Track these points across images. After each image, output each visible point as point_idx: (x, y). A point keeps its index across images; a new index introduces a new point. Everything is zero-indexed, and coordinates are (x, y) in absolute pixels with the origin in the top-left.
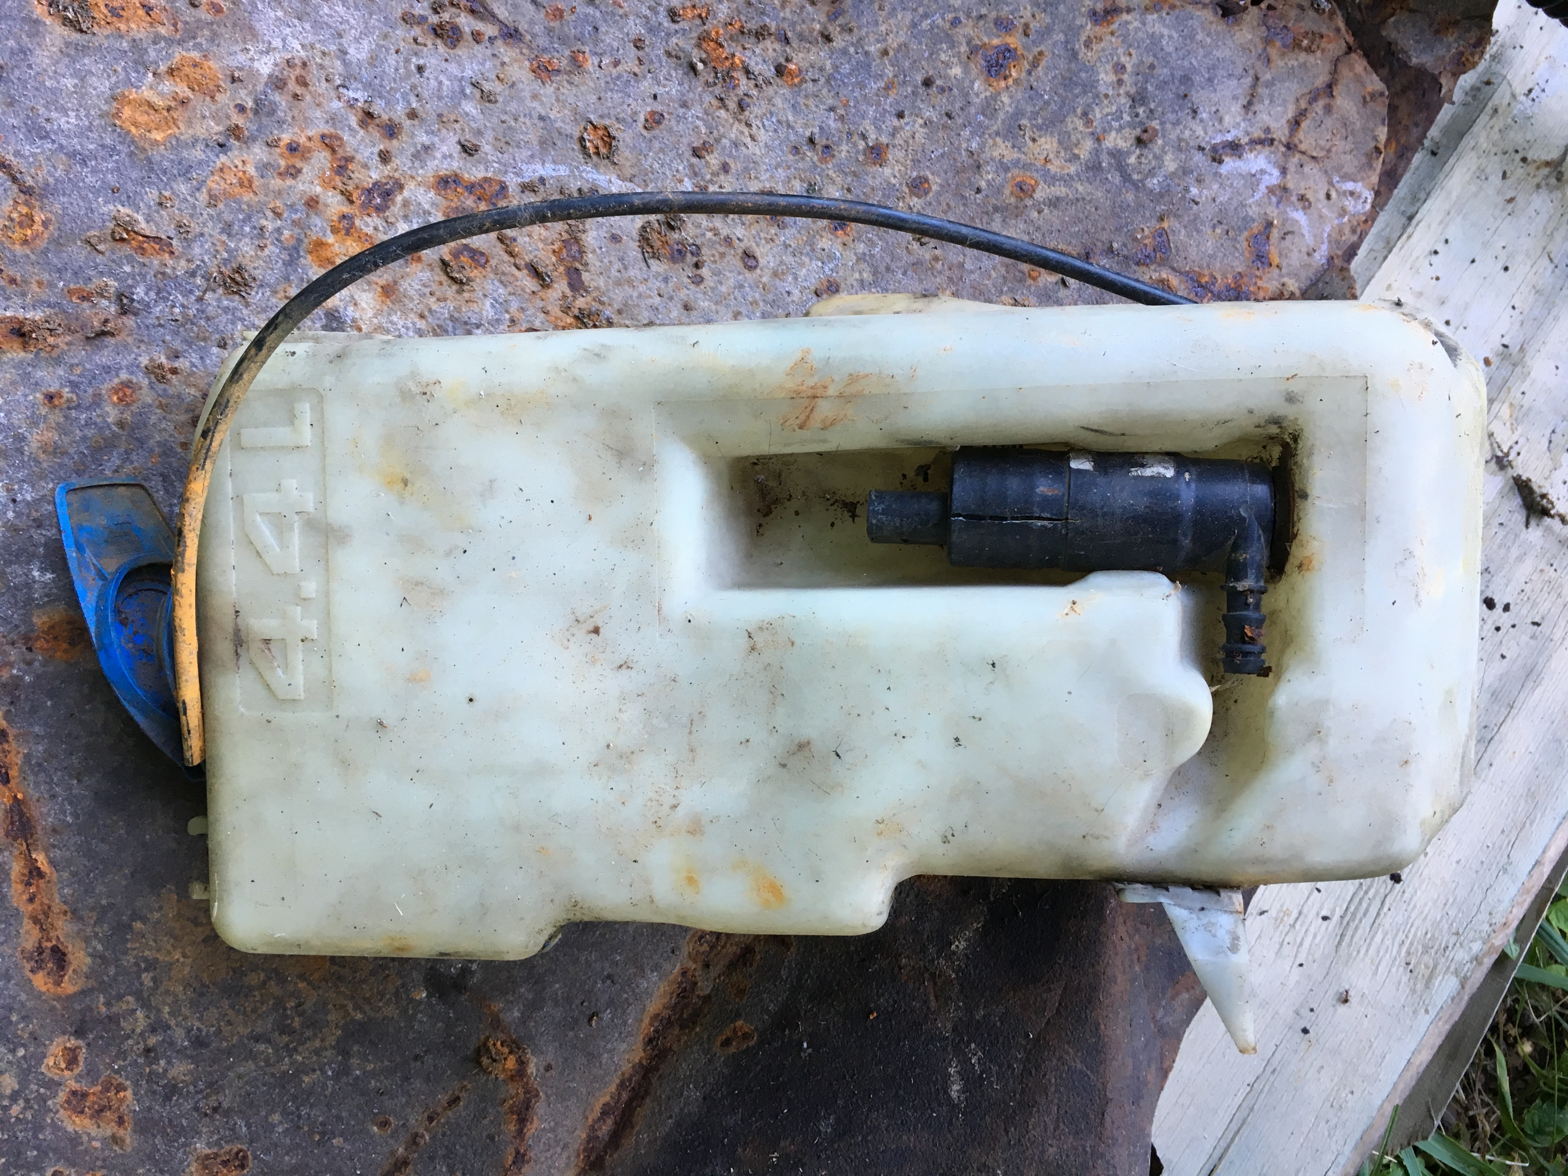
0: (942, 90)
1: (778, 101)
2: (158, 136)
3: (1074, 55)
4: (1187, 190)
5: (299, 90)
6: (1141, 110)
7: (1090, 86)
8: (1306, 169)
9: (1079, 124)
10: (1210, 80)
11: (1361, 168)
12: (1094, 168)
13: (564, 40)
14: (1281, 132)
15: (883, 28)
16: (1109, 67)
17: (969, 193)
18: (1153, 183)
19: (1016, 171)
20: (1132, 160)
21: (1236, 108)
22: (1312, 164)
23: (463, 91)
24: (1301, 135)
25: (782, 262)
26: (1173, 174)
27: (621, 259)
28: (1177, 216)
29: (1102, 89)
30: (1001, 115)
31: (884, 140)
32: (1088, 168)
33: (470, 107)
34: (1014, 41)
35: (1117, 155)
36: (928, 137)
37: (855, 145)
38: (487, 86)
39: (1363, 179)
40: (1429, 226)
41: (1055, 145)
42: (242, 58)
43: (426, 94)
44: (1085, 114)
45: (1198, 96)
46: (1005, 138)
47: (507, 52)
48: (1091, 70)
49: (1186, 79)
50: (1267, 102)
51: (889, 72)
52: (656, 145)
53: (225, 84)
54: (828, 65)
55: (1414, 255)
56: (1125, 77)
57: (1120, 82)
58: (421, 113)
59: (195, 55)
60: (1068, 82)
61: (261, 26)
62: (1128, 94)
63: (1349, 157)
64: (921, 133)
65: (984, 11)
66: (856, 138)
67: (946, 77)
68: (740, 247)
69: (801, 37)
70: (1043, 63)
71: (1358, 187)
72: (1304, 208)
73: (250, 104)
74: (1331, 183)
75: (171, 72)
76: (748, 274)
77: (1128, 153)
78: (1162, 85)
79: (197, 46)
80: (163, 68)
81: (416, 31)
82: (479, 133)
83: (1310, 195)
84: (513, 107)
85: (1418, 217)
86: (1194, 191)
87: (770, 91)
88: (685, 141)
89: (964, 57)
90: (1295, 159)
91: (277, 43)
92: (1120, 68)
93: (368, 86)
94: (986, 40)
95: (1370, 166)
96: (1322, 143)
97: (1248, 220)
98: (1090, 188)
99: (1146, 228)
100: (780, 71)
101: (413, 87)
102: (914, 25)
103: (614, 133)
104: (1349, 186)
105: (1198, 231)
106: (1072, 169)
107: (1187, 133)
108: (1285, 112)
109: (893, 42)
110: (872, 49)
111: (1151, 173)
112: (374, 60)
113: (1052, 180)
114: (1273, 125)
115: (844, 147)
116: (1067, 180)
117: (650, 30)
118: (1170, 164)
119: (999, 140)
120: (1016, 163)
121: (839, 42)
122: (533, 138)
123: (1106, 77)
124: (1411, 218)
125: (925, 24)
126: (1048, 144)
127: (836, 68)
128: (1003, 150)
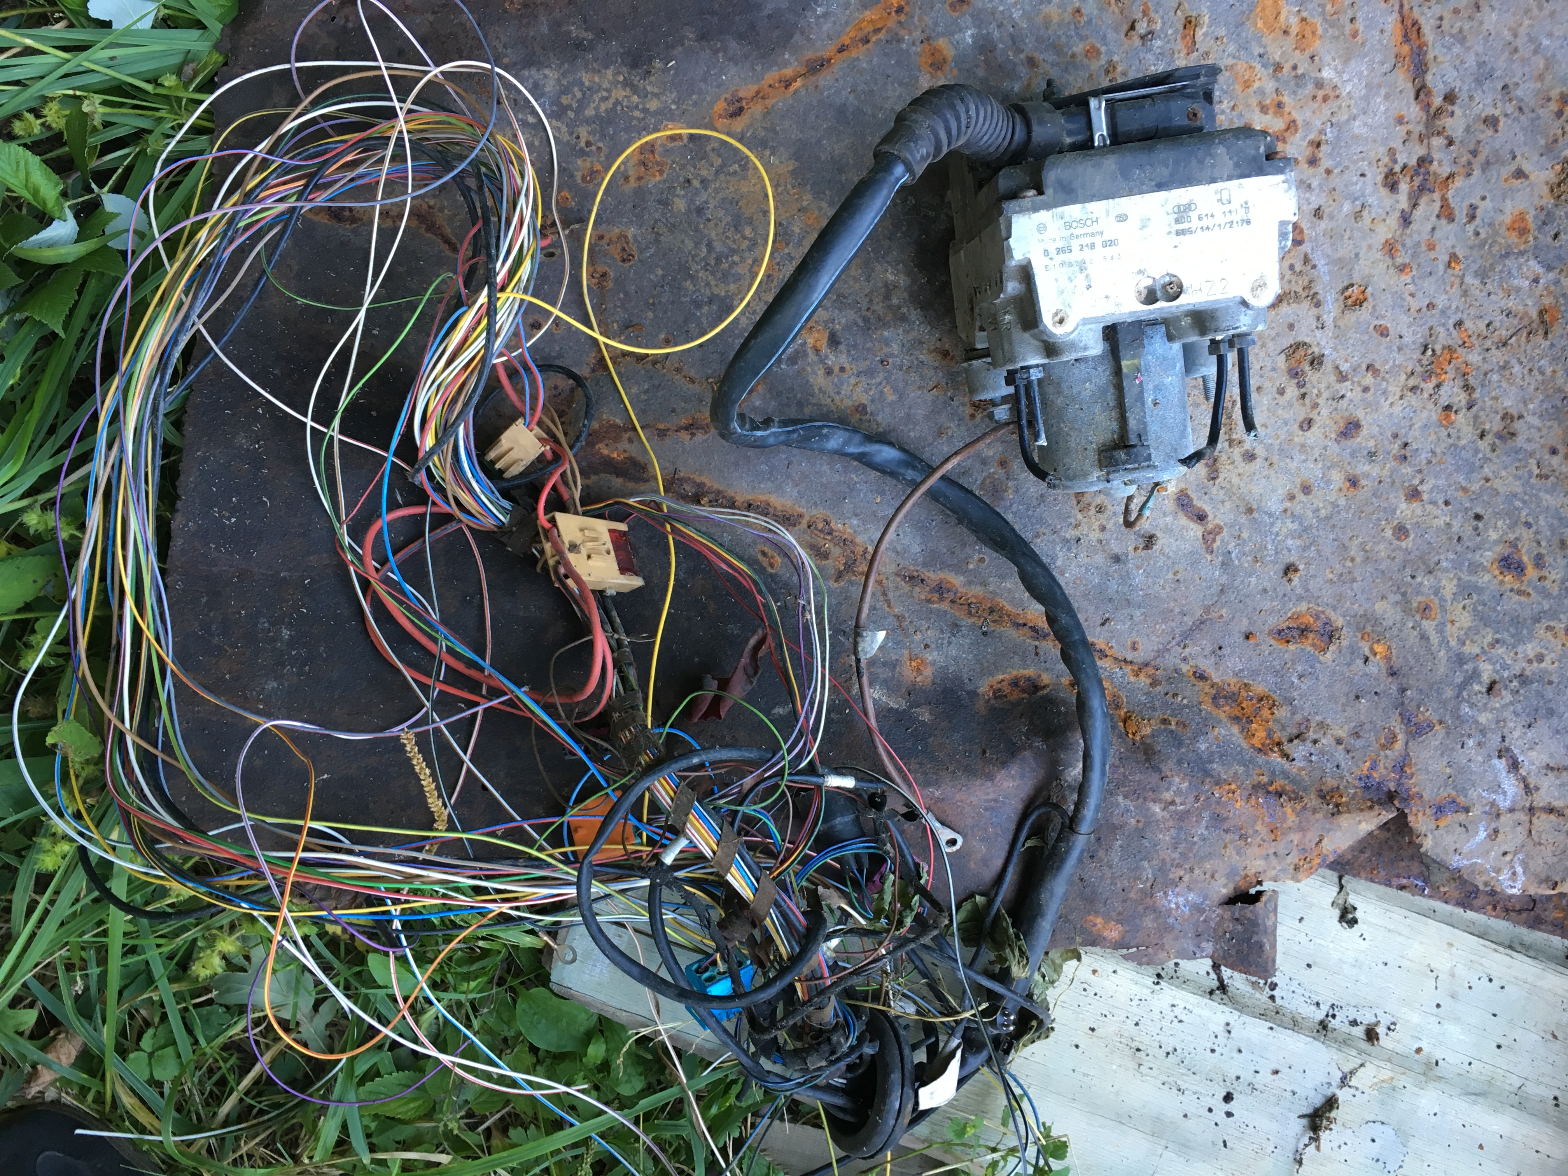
0: (1476, 529)
1: (1425, 414)
2: (1260, 24)
3: (1537, 620)
4: (1469, 736)
5: (1319, 98)
6: (1515, 683)
7: (1519, 639)
8: (1519, 829)
9: (1489, 639)
10: (1558, 732)
11: (1536, 875)
12: (1460, 660)
13: (1415, 255)
14: (1541, 799)
15: (1504, 473)
16: (1538, 649)
17: (1408, 571)
18: (1465, 709)
19: (1437, 601)
20: (1477, 687)
21: (1545, 759)
22: (1526, 833)
23: (1356, 199)
24: (1544, 816)
25: (1312, 448)
26: (1476, 722)
27: (1278, 334)
28: (1448, 734)
29: (1520, 649)
30: (1473, 579)
31: (1425, 497)
32: (1458, 655)
33: (1347, 207)
34: (1531, 572)
35: (1475, 675)
36: (1438, 529)
37: (1414, 477)
38: (1365, 213)
39: (1528, 880)
40: (1509, 967)
41: (1466, 625)
42: (1327, 58)
43: (1346, 176)
44: (1497, 641)
45: (1542, 727)
46: (1458, 586)
47: (1393, 221)
48: (1531, 636)
49: (1551, 713)
50: (1558, 782)
51: (1475, 487)
52: (1366, 337)
53: (1308, 53)
54: (1463, 442)
55: (1483, 961)
56: (1535, 664)
57: (1530, 661)
58: (1332, 177)
59: (1320, 31)
60: (1516, 621)
61: (1353, 63)
62: (1524, 669)
63: (1541, 862)
64: (1440, 522)
65: (1543, 543)
66: (1419, 476)
67: (1486, 529)
68: (1314, 415)
69: (1476, 417)
70: (1523, 599)
71: (1521, 879)
72: (1489, 836)
73: (1300, 71)
74: (1515, 853)
75: (1303, 20)
76: (1296, 426)
77: (1480, 683)
78: (1540, 695)
79: (1326, 30)
80: (1304, 14)
81: (1386, 160)
82: (1332, 217)
83: (1501, 837)
84: (1357, 234)
85: (1515, 954)
86: (1471, 742)
87: (1430, 406)
88: (1375, 357)
89: (1505, 538)
90: (1523, 817)
91: (1345, 77)
92: (1540, 658)
93: (1338, 138)
94: (1524, 551)
95: (1541, 882)
96: (1543, 836)
97: (1464, 791)
98: (1444, 661)
99: (1429, 713)
100: (1448, 408)
101: (1347, 168)
102: (1515, 495)
103: (1365, 305)
104: (1519, 870)
105: (1442, 755)
106: (1453, 643)
107: (1512, 724)
108: (1556, 799)
109: (1497, 484)
110: (1486, 470)
111: (1472, 706)
112: (1356, 138)
113: (1440, 629)
114: (1542, 791)
115: (1409, 470)
116: (1444, 642)
117: (1443, 312)
118: (1484, 718)
119: (1455, 582)
120: (1442, 599)
121: (1483, 445)
122: (1341, 253)
123: (1530, 649)
124: (1511, 947)
125: (1518, 504)
126: (1465, 620)
127: (1464, 448)
128: (1449, 588)
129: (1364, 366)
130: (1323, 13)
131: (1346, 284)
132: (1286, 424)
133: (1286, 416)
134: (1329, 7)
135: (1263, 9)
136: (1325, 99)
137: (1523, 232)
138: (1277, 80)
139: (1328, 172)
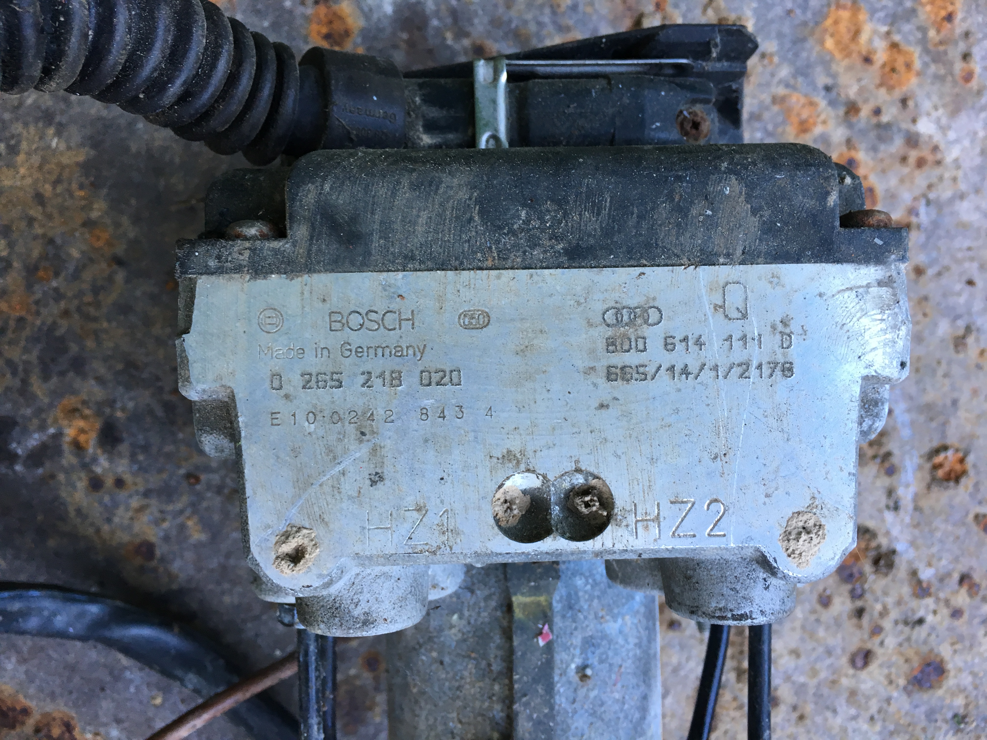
129: (956, 576)
130: (924, 42)
131: (935, 444)
132: (829, 652)
133: (831, 641)
134: (932, 33)
135: (836, 22)
136: (921, 163)
138: (850, 126)
139: (919, 271)
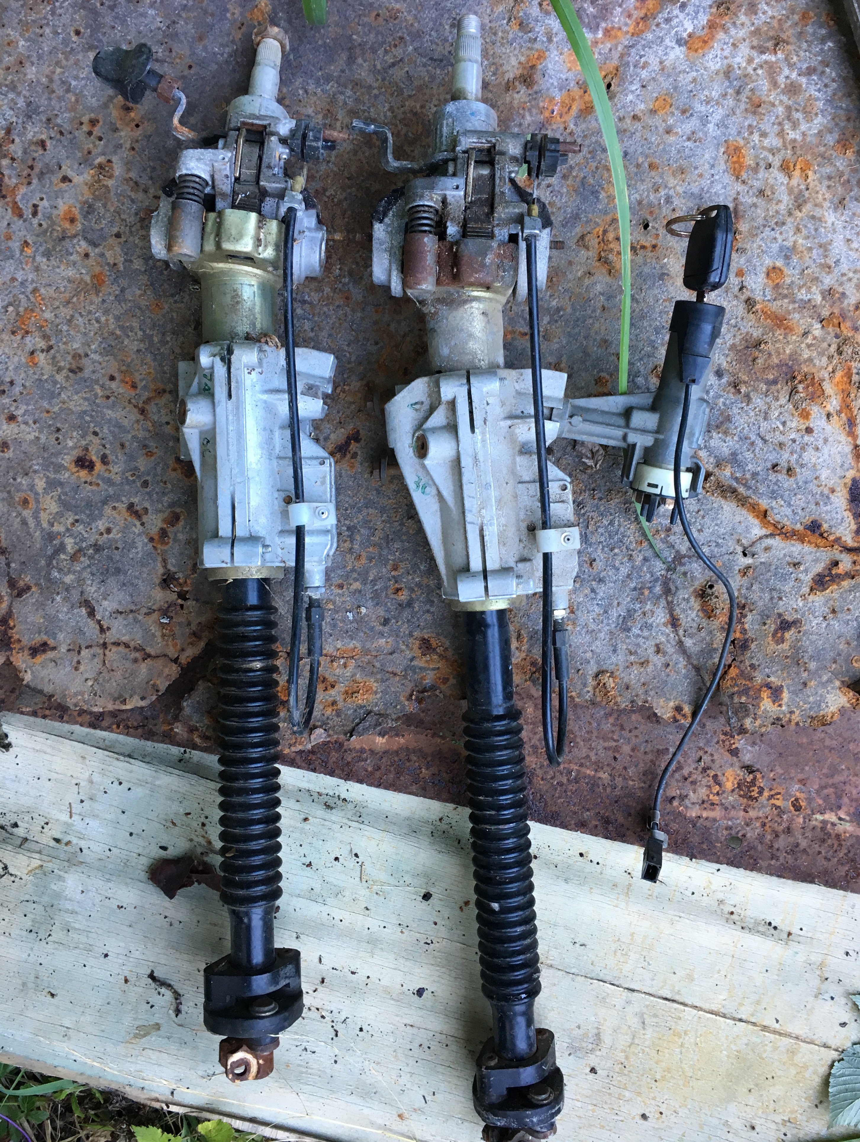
0: (57, 439)
1: (16, 359)
3: (105, 502)
4: (58, 593)
6: (91, 551)
7: (93, 518)
8: (96, 660)
9: (71, 520)
10: (124, 584)
11: (111, 695)
12: (50, 537)
14: (111, 637)
15: (76, 397)
16: (107, 525)
17: (11, 474)
18: (55, 574)
19: (32, 496)
20: (63, 556)
21: (115, 606)
22: (101, 663)
24: (114, 649)
26: (63, 583)
28: (41, 593)
29: (93, 526)
30: (58, 476)
31: (20, 419)
32: (49, 534)
34: (99, 467)
35: (62, 548)
36: (32, 441)
37: (11, 405)
39: (106, 698)
41: (54, 511)
44: (77, 521)
45: (112, 581)
46: (46, 483)
48: (101, 516)
49: (118, 571)
50: (125, 622)
51: (56, 409)
54: (45, 377)
55: (111, 768)
56: (105, 536)
57: (102, 534)
60: (89, 505)
62: (97, 540)
63: (114, 684)
64: (31, 437)
65: (108, 446)
66: (15, 404)
67: (65, 440)
69: (54, 358)
70: (94, 488)
72: (74, 667)
74: (96, 679)
77: (65, 553)
78: (110, 558)
83: (82, 667)
86: (58, 598)
87: (19, 353)
89: (79, 445)
90: (99, 651)
92: (109, 531)
94: (93, 453)
95: (111, 699)
96: (115, 664)
97: (54, 636)
98: (39, 539)
99: (27, 579)
100: (32, 353)
102: (85, 412)
105: (37, 610)
106: (45, 525)
107: (89, 582)
108: (124, 635)
109: (72, 405)
110: (63, 396)
111: (60, 570)
113: (36, 516)
114: (114, 630)
115: (7, 400)
116: (39, 525)
118: (68, 579)
119: (44, 480)
120: (37, 494)
121: (59, 378)
123: (101, 525)
125: (88, 418)
126: (53, 507)
127: (46, 381)
128: (40, 484)
137: (72, 221)
